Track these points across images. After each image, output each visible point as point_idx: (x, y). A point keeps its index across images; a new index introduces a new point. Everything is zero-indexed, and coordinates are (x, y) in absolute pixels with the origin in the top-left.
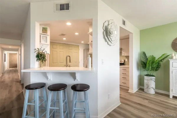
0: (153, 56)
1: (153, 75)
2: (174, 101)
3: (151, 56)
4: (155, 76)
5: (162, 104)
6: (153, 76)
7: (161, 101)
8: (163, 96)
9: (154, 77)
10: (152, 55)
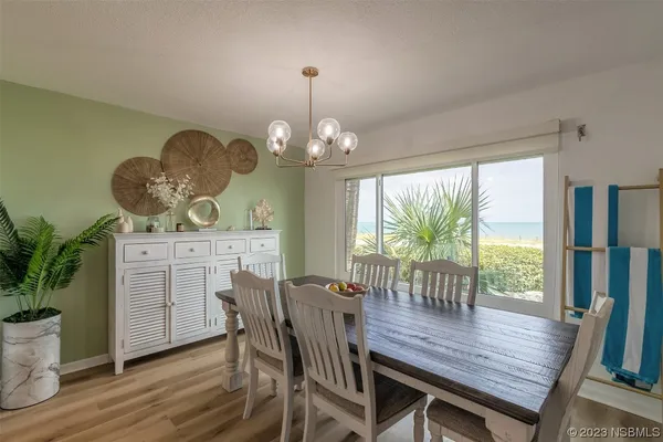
0: (42, 219)
1: (51, 309)
2: (134, 380)
3: (33, 220)
4: (59, 312)
5: (113, 415)
6: (51, 312)
7: (101, 406)
8: (90, 382)
9: (56, 319)
10: (38, 215)
